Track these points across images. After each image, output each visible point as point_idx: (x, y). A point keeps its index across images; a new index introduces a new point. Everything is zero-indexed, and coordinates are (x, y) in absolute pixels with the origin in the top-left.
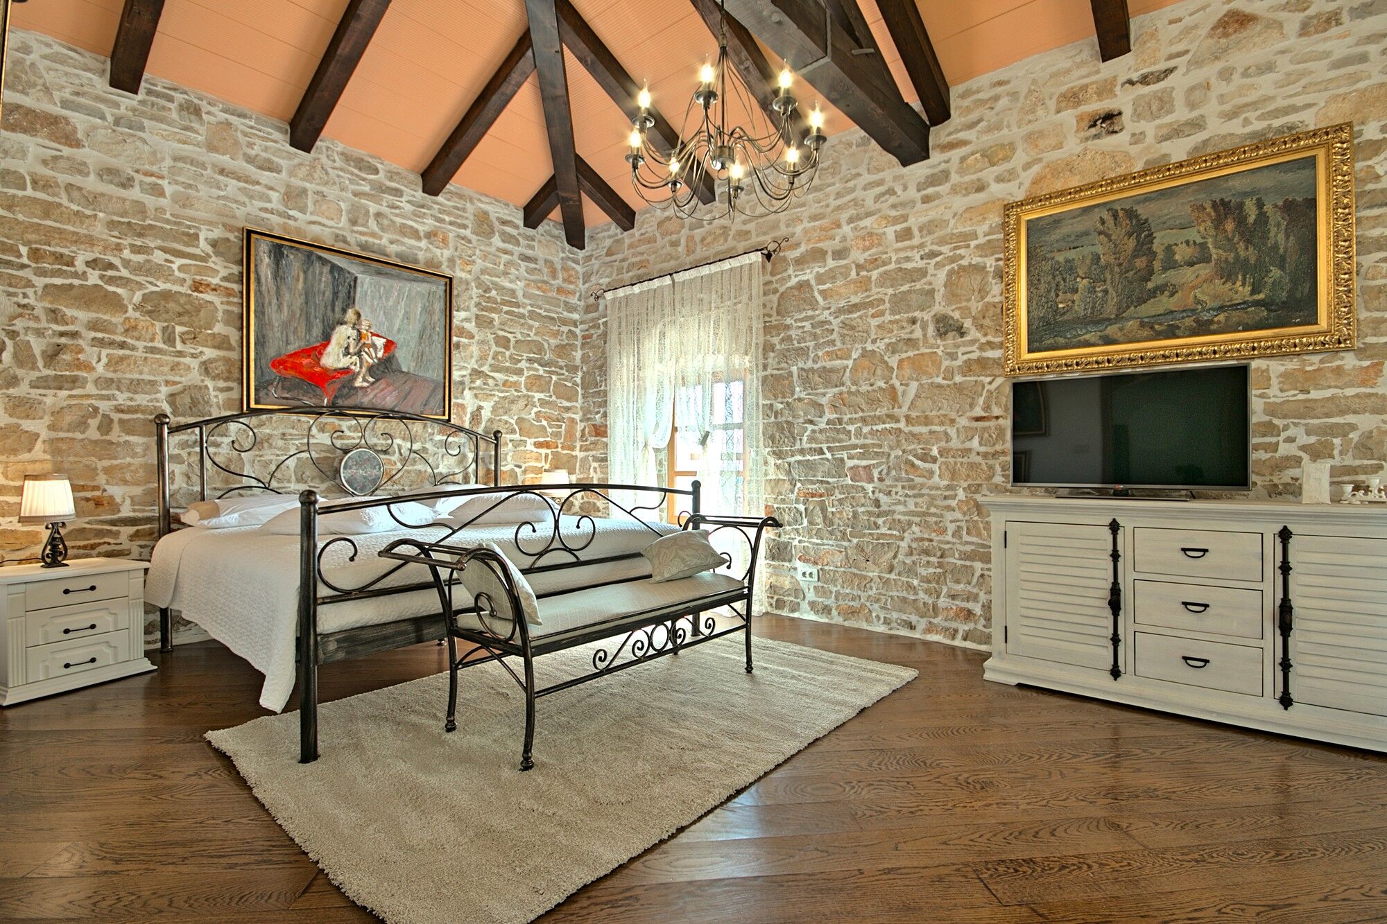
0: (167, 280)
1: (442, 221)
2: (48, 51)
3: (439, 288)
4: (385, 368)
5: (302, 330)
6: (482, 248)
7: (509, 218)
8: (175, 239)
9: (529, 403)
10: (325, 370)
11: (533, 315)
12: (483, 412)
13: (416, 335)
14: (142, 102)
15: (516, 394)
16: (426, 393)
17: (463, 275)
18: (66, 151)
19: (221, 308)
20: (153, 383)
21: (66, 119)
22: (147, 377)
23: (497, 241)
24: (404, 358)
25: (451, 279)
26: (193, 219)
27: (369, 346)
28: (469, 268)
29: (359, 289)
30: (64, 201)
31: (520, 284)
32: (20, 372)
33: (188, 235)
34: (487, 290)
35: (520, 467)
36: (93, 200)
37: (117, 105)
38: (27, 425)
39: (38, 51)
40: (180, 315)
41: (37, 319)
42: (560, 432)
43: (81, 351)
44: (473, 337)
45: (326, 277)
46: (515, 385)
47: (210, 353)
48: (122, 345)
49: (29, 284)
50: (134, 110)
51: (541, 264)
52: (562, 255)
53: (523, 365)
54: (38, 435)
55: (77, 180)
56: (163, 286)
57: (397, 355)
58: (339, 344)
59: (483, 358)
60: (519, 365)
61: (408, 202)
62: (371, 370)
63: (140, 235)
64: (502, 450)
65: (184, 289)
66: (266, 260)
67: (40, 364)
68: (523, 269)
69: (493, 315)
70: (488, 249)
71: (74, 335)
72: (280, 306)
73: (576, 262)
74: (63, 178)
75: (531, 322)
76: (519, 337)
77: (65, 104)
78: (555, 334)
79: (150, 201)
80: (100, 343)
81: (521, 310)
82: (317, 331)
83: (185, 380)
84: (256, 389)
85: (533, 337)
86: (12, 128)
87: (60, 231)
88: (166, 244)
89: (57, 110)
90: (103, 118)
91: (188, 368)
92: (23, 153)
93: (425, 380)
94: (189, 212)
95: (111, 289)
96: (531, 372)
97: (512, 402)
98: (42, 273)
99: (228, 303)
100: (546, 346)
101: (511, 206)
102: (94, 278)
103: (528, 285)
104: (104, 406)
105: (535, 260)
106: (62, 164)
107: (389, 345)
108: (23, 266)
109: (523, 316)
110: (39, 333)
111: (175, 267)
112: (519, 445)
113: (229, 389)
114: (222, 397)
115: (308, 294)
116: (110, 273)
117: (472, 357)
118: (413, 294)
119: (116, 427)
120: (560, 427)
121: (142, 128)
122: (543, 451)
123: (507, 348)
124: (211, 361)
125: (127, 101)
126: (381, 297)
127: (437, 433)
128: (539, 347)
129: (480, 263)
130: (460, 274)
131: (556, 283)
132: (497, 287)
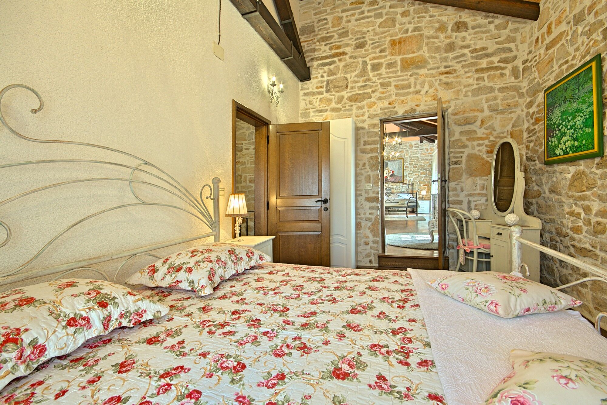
1: (402, 149)
4: (392, 175)
6: (411, 150)
7: (416, 143)
9: (421, 177)
11: (422, 160)
12: (411, 180)
13: (397, 169)
23: (414, 148)
24: (395, 174)
25: (404, 159)
27: (390, 172)
28: (408, 155)
29: (388, 164)
31: (419, 155)
34: (412, 158)
35: (419, 190)
46: (418, 175)
51: (424, 150)
53: (420, 170)
59: (411, 171)
62: (390, 176)
68: (420, 152)
69: (413, 162)
73: (434, 146)
78: (428, 163)
81: (419, 160)
93: (399, 176)
97: (417, 178)
101: (417, 141)
103: (421, 154)
105: (423, 149)
107: (393, 172)
112: (419, 186)
117: (408, 171)
118: (397, 163)
120: (429, 181)
122: (425, 186)
123: (416, 168)
126: (392, 164)
127: (402, 185)
128: (424, 166)
129: (410, 154)
130: (406, 157)
131: (428, 152)
132: (414, 157)
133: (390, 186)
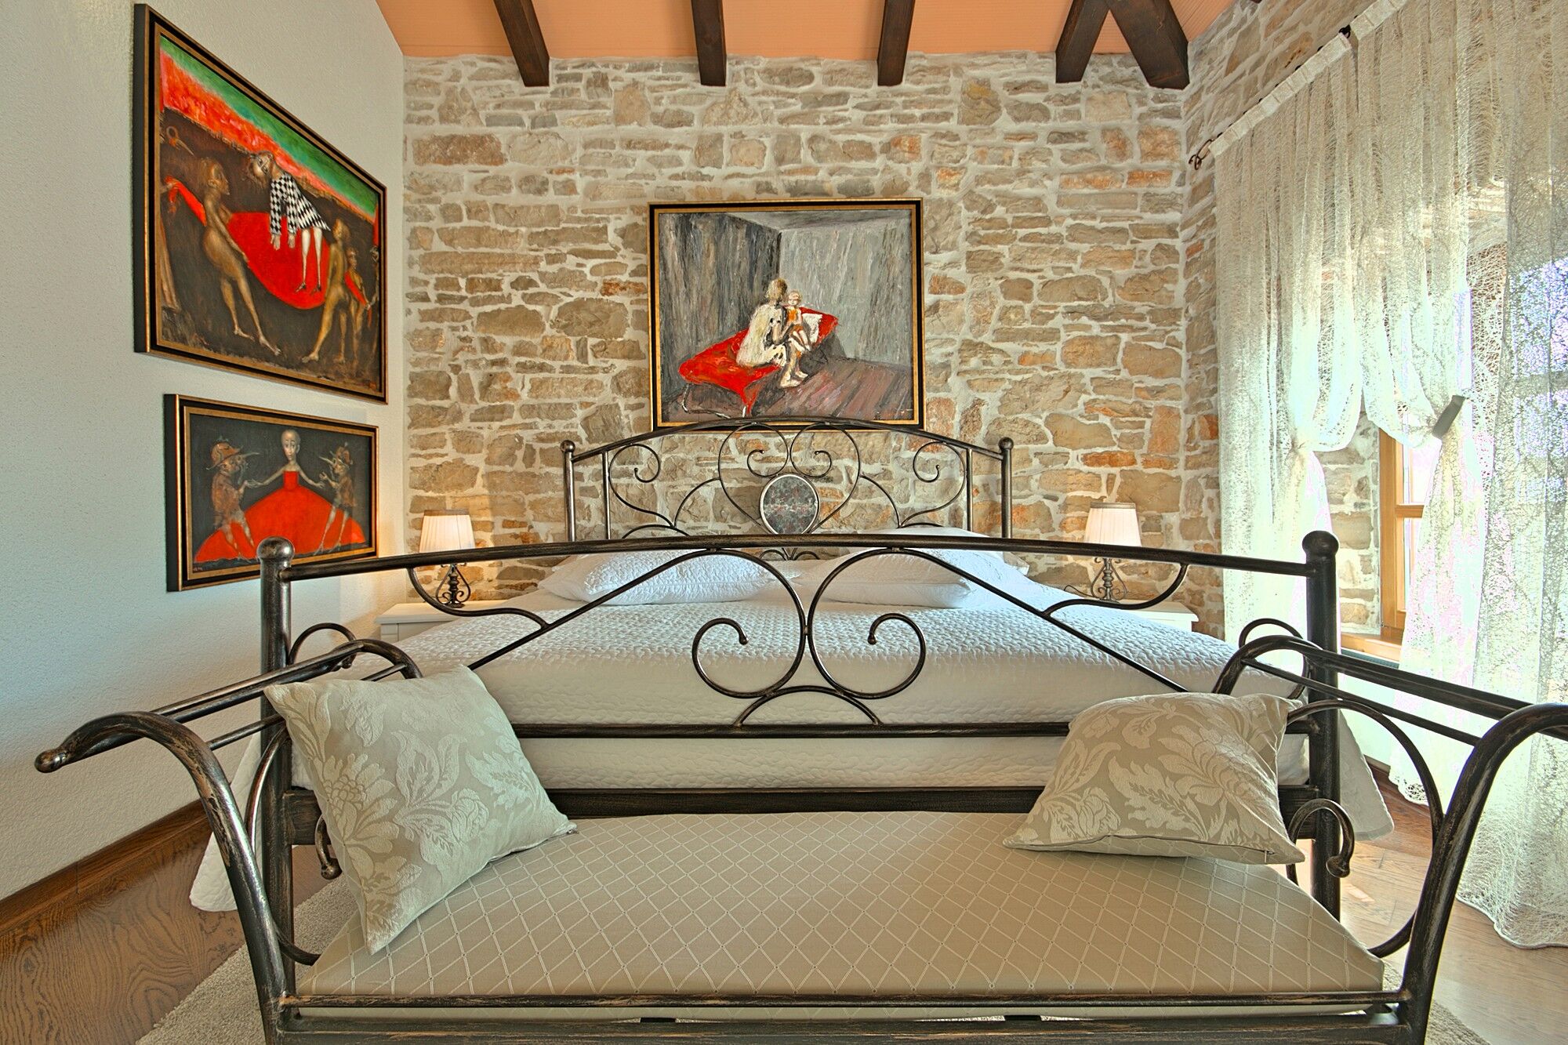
0: (579, 288)
1: (910, 119)
2: (475, 70)
3: (900, 223)
4: (822, 356)
5: (714, 318)
6: (978, 141)
7: (1027, 78)
8: (586, 238)
9: (1072, 388)
10: (744, 369)
11: (1076, 232)
12: (983, 409)
13: (865, 301)
14: (554, 93)
15: (1045, 374)
16: (883, 387)
17: (944, 194)
18: (493, 170)
19: (630, 308)
20: (569, 406)
21: (490, 136)
22: (564, 400)
23: (1005, 123)
24: (850, 341)
25: (918, 204)
26: (601, 211)
27: (798, 328)
28: (954, 180)
29: (783, 250)
30: (492, 224)
31: (1051, 184)
32: (464, 406)
33: (597, 230)
34: (989, 207)
35: (1055, 499)
36: (513, 215)
37: (531, 105)
38: (472, 460)
39: (466, 71)
40: (591, 324)
41: (474, 350)
42: (1140, 437)
43: (508, 378)
44: (961, 289)
45: (742, 244)
46: (1045, 361)
47: (621, 365)
48: (542, 368)
49: (467, 316)
50: (547, 104)
51: (1094, 140)
52: (1138, 110)
54: (477, 470)
55: (502, 198)
56: (576, 295)
57: (838, 335)
58: (759, 332)
59: (981, 321)
60: (1050, 324)
61: (857, 107)
62: (802, 362)
63: (555, 242)
64: (1015, 471)
65: (595, 295)
66: (673, 238)
67: (477, 396)
68: (1056, 160)
69: (1000, 248)
70: (989, 141)
71: (502, 362)
72: (688, 294)
73: (1173, 114)
74: (491, 200)
75: (1073, 246)
76: (1050, 275)
77: (491, 121)
78: (1125, 259)
79: (563, 201)
80: (523, 368)
81: (1053, 229)
82: (731, 318)
83: (598, 400)
84: (663, 404)
85: (1077, 269)
86: (448, 161)
87: (488, 255)
88: (577, 247)
89: (482, 129)
90: (521, 124)
91: (601, 386)
92: (459, 182)
93: (882, 367)
94: (600, 203)
95: (531, 307)
96: (1076, 334)
97: (1038, 388)
98: (475, 302)
99: (638, 302)
100: (1105, 281)
101: (1032, 56)
102: (517, 300)
103: (1067, 182)
104: (528, 435)
105: (1081, 135)
106: (489, 185)
107: (827, 322)
108: (462, 299)
109: (1058, 238)
110: (475, 364)
111: (586, 270)
112: (1052, 462)
113: (640, 406)
114: (632, 415)
115: (720, 270)
116: (531, 290)
117: (961, 322)
118: (860, 239)
119: (538, 456)
120: (1141, 425)
121: (554, 123)
122: (1104, 471)
123: (1027, 298)
124: (621, 375)
125: (541, 96)
126: (813, 255)
127: (903, 446)
128: (1092, 288)
129: (974, 168)
130: (937, 193)
131: (1126, 165)
132: (1006, 199)
133: (803, 459)
